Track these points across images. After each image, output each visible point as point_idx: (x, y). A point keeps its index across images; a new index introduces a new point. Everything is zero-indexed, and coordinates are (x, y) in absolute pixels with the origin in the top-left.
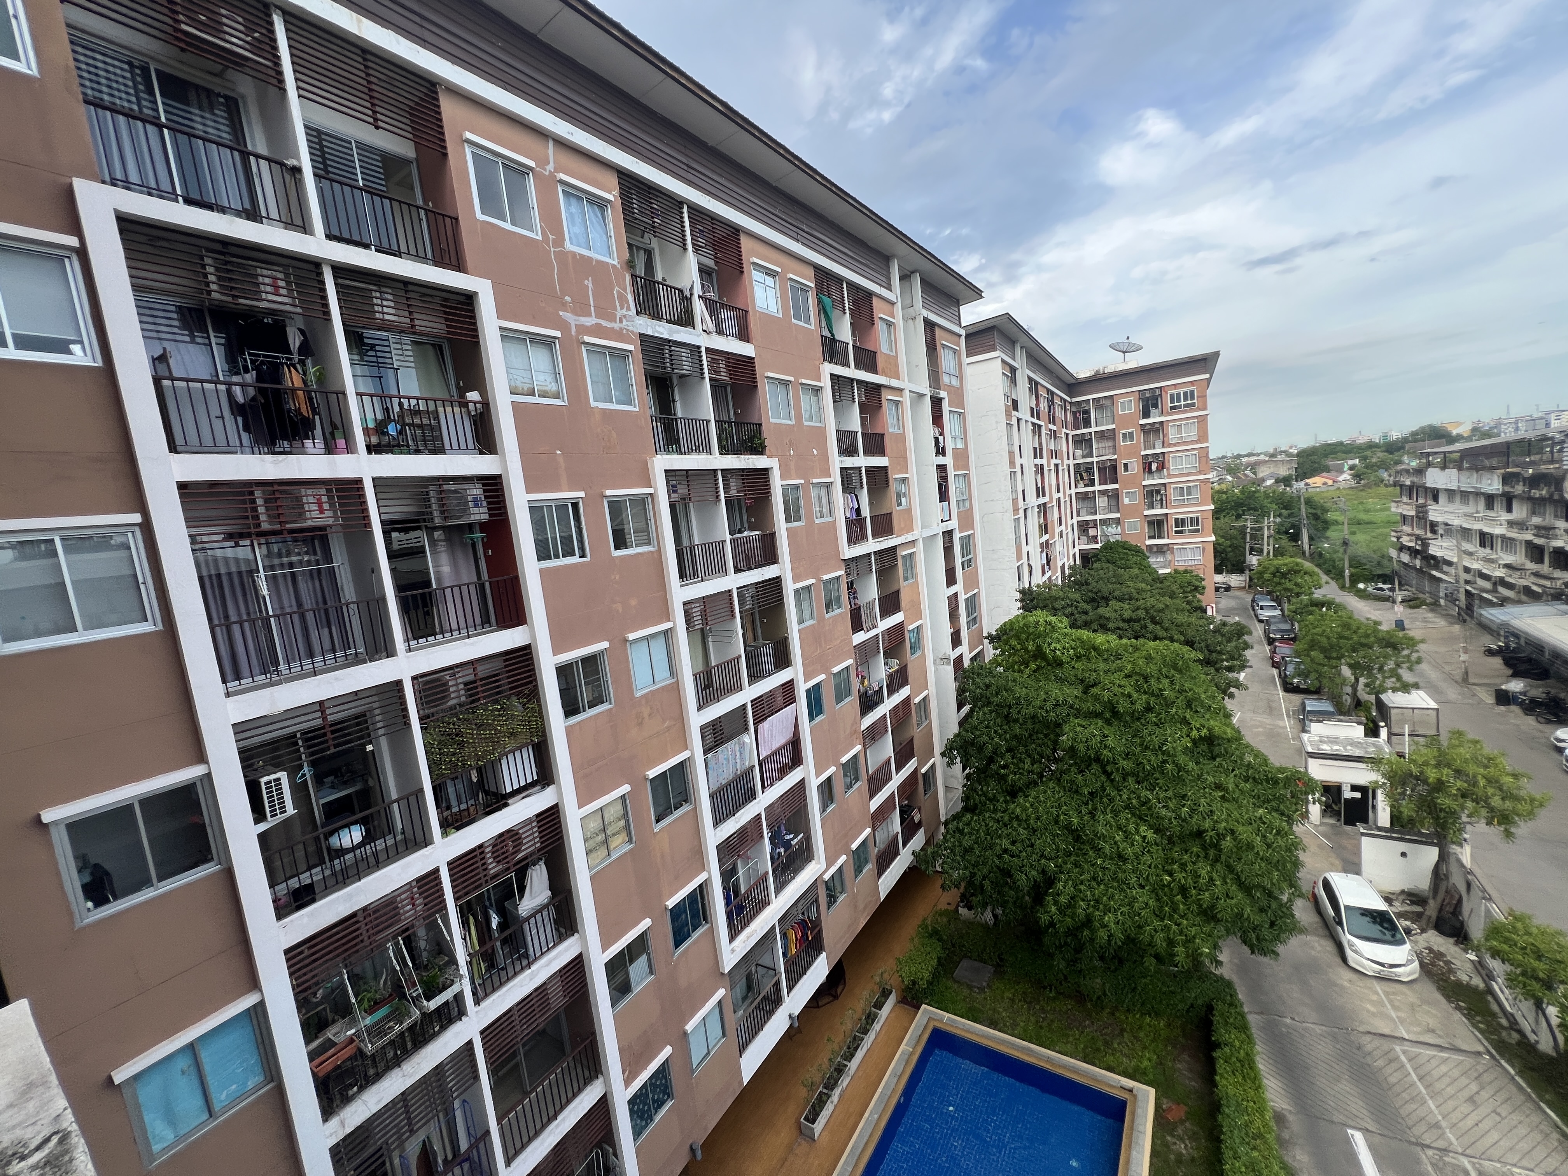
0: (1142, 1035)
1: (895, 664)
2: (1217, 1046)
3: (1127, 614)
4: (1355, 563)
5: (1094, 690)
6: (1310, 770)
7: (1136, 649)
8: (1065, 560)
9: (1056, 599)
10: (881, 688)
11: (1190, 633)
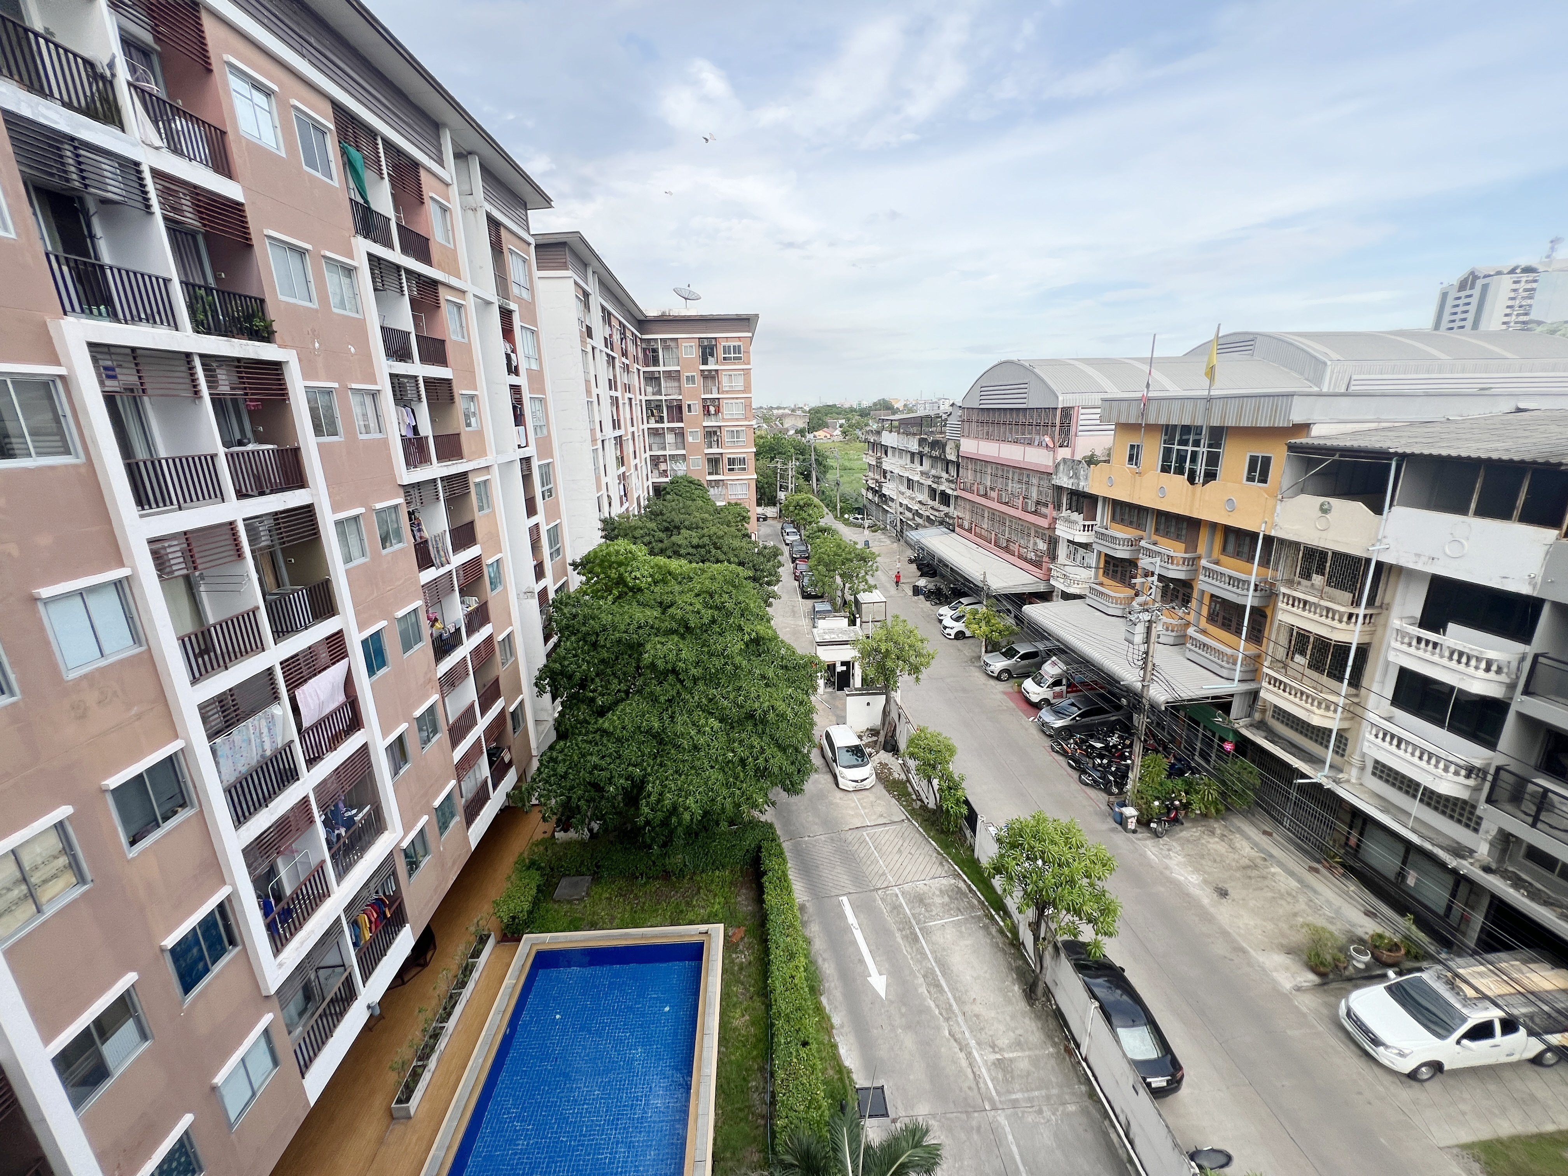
0: (713, 887)
1: (473, 602)
2: (764, 873)
3: (695, 541)
4: (844, 500)
5: (671, 611)
6: (818, 654)
7: (703, 571)
8: (641, 492)
9: (636, 529)
10: (458, 630)
11: (742, 555)
